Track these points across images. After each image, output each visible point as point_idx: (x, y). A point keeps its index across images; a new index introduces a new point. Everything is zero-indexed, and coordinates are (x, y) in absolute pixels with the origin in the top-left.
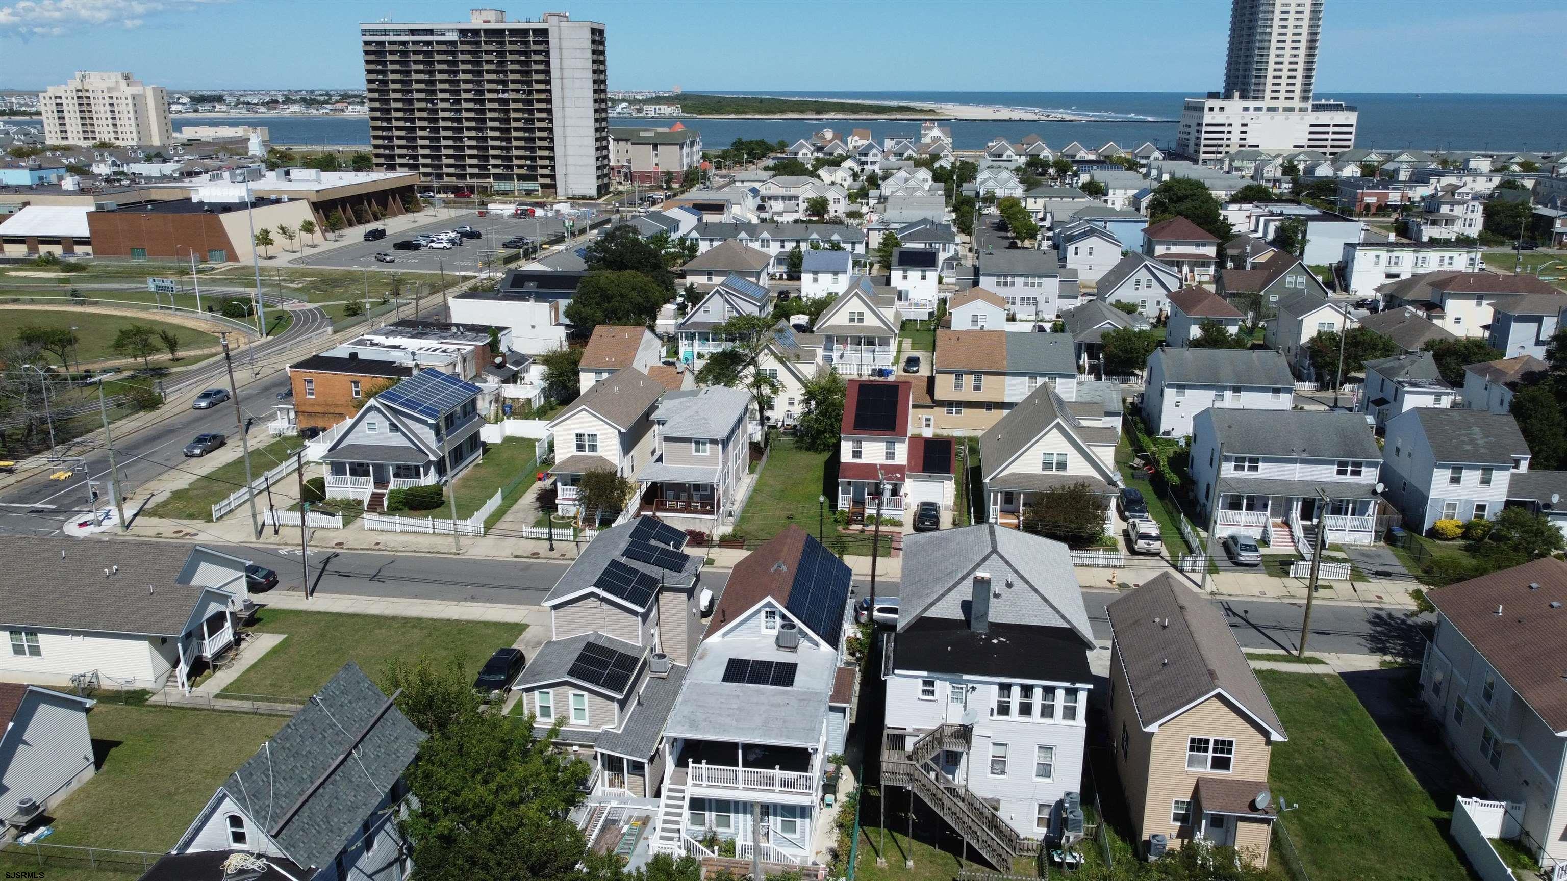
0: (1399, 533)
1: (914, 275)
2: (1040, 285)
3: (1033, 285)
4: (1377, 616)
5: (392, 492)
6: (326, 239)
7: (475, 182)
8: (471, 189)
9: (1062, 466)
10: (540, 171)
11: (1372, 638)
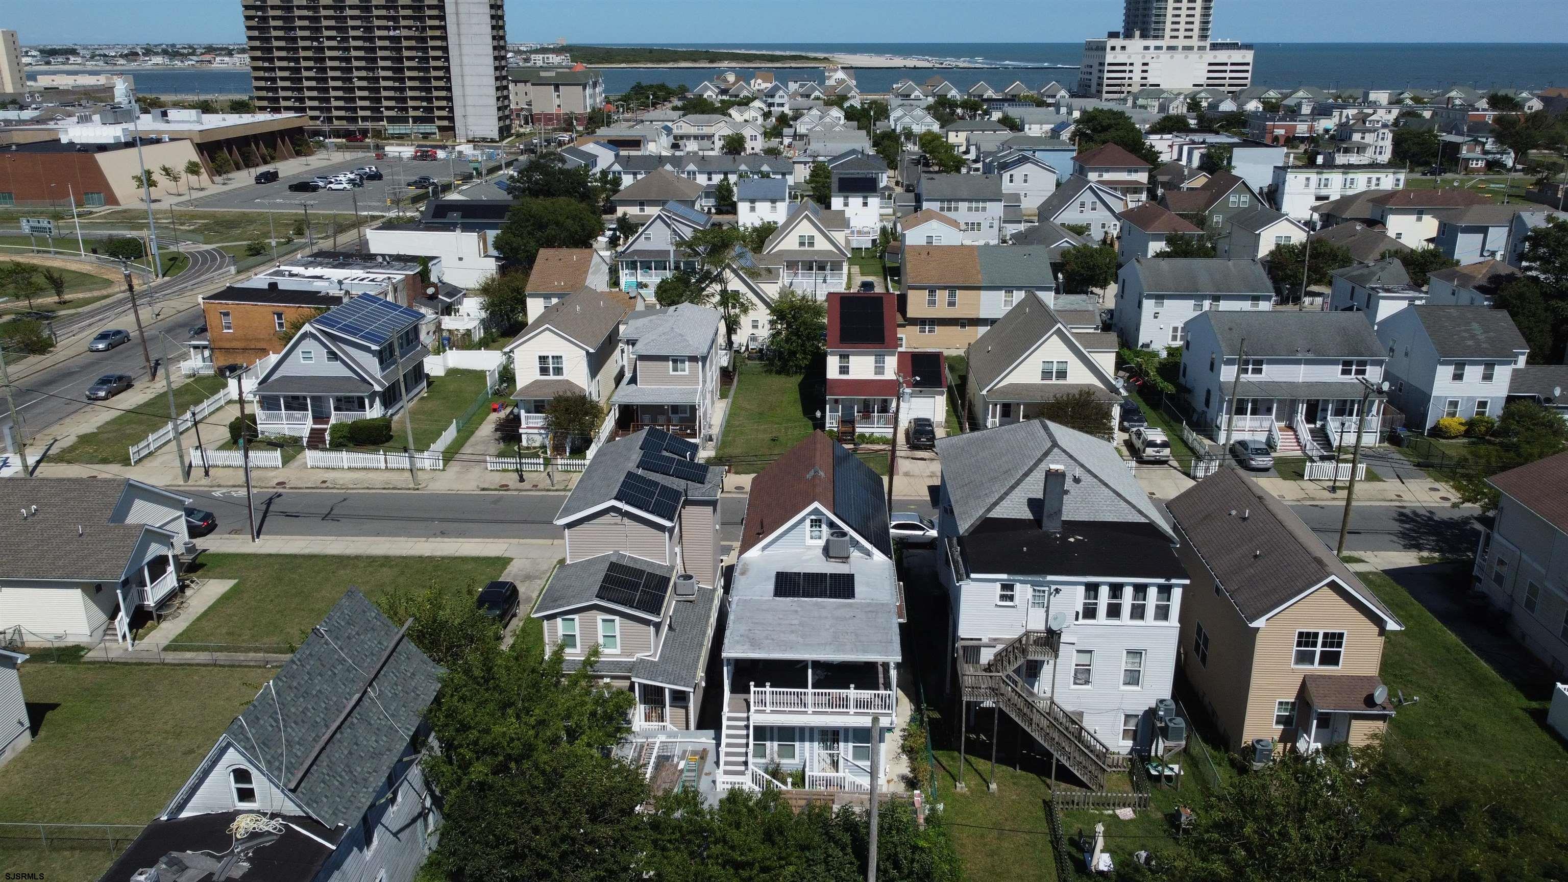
0: (1403, 433)
1: (856, 201)
2: (984, 209)
3: (977, 209)
4: (1402, 514)
5: (334, 426)
6: (213, 182)
7: (369, 125)
8: (364, 133)
9: (1062, 374)
10: (437, 113)
11: (1404, 535)
